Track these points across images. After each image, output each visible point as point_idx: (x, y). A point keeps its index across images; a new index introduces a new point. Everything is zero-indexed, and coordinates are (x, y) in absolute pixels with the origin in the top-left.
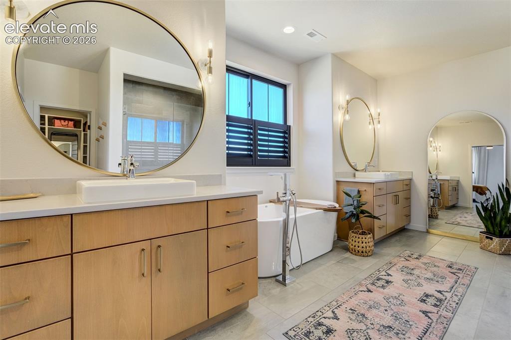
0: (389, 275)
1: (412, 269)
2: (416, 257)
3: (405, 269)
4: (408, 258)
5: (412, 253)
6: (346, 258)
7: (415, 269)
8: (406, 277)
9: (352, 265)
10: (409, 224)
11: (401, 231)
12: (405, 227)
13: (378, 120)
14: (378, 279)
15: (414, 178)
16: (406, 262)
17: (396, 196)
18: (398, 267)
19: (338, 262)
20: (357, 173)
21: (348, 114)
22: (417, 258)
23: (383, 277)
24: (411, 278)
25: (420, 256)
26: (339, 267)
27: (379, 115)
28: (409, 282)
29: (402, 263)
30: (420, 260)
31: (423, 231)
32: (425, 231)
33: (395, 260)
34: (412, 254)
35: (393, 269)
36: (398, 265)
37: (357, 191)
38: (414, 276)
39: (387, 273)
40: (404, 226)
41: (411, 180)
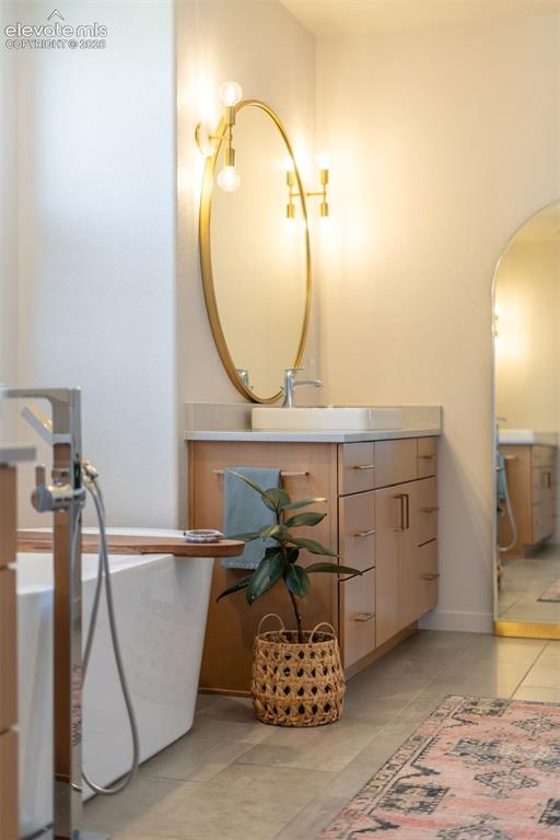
0: (428, 772)
1: (492, 745)
2: (488, 709)
3: (470, 749)
4: (465, 716)
5: (472, 700)
6: (259, 747)
7: (498, 742)
8: (482, 768)
9: (292, 765)
10: (431, 611)
11: (411, 640)
12: (420, 627)
13: (320, 199)
14: (401, 789)
15: (448, 432)
16: (465, 727)
17: (401, 497)
18: (445, 746)
19: (234, 763)
20: (257, 411)
21: (231, 161)
22: (492, 713)
23: (414, 781)
24: (496, 768)
25: (501, 705)
26: (247, 779)
27: (326, 181)
28: (495, 780)
29: (452, 734)
30: (505, 716)
31: (480, 631)
32: (486, 629)
33: (429, 728)
34: (475, 704)
35: (431, 753)
36: (444, 740)
37: (276, 478)
38: (502, 762)
39: (418, 767)
40: (416, 622)
41: (436, 439)
